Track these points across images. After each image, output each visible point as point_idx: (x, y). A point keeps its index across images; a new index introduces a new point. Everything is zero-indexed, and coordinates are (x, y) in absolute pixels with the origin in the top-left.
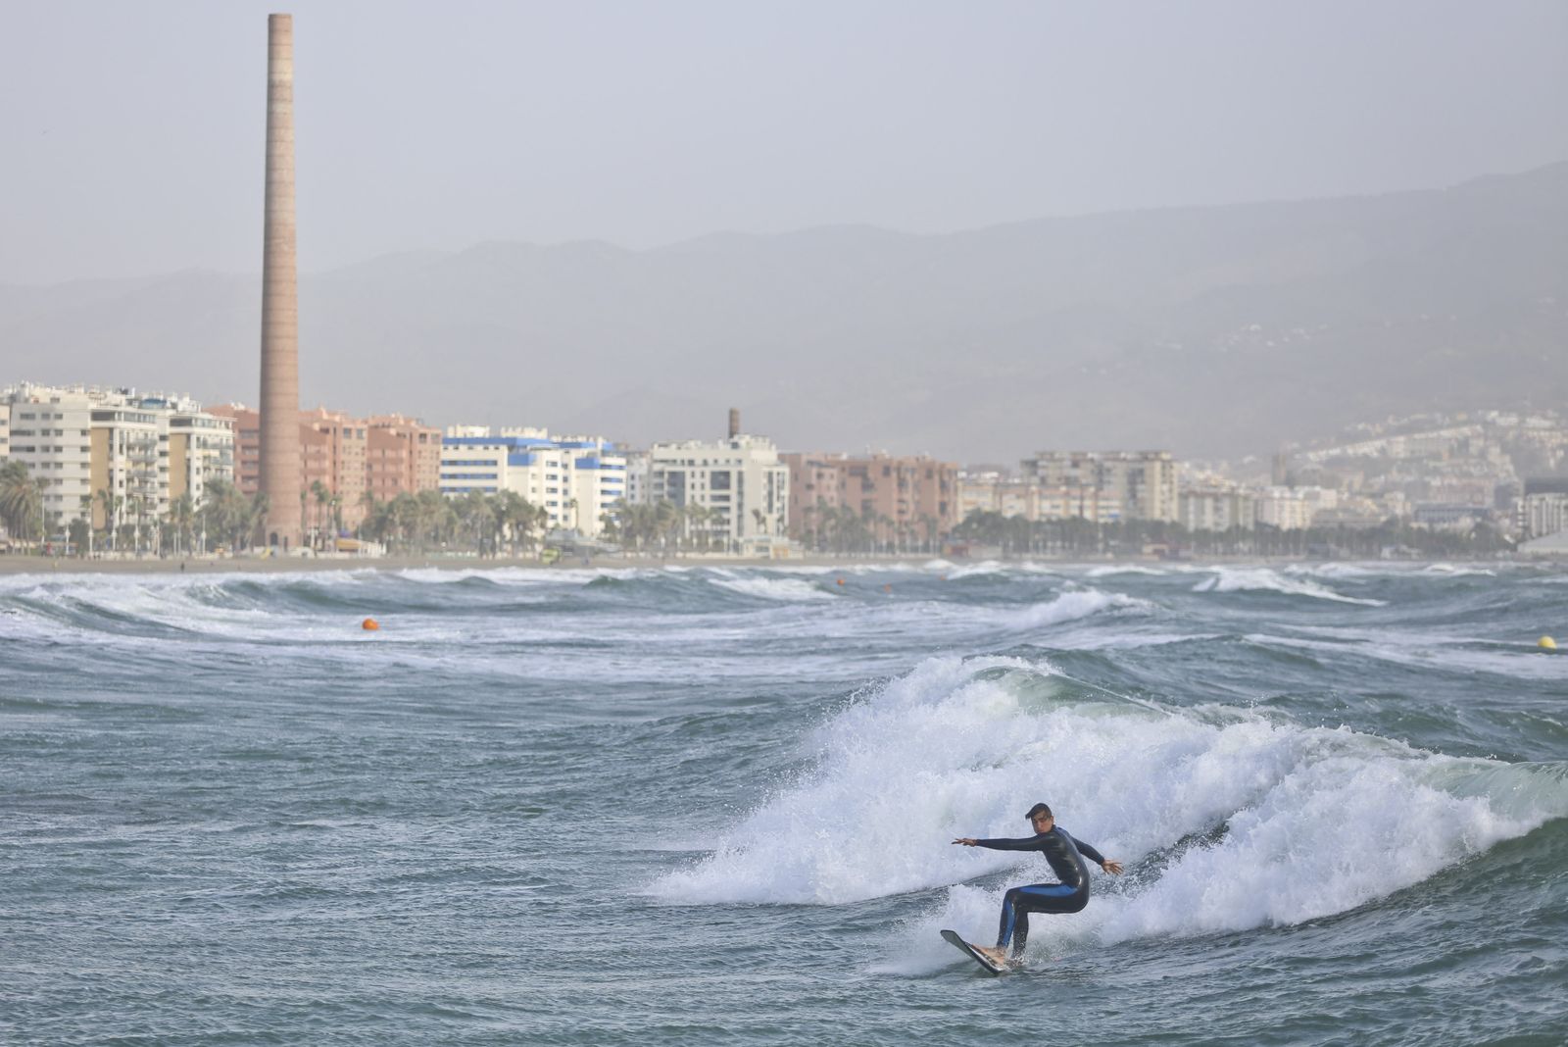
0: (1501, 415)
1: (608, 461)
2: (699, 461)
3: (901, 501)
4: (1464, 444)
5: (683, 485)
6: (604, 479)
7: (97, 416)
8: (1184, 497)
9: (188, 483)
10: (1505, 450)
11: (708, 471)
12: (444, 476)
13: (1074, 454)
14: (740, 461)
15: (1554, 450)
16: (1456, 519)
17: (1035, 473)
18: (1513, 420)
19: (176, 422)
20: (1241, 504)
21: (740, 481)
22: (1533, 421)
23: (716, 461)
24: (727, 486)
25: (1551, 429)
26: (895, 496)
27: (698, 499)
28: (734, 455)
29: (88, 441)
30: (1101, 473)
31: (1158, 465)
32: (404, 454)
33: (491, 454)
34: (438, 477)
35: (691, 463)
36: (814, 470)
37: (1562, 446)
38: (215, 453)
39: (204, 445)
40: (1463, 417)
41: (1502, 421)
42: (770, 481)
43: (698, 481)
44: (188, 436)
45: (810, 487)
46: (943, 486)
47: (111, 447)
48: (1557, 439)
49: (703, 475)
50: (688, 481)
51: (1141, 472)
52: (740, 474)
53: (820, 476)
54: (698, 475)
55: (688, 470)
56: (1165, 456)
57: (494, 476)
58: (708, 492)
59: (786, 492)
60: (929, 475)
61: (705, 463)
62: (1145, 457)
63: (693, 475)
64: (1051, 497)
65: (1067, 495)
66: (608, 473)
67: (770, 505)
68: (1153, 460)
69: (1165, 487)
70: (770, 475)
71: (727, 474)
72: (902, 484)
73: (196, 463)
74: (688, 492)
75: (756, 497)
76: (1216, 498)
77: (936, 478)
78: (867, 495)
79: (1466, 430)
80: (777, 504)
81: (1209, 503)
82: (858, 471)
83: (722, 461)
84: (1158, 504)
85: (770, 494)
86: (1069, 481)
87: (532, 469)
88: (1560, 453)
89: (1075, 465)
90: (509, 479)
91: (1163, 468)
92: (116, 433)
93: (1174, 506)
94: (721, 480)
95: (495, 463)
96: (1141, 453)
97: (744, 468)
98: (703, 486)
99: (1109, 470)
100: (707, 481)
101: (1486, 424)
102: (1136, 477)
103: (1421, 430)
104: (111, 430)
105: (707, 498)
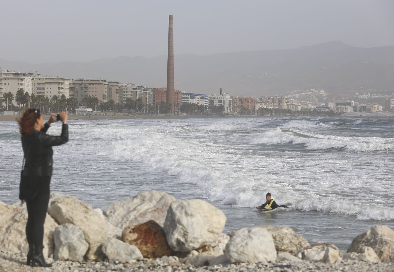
0: (315, 90)
1: (206, 98)
2: (216, 98)
3: (248, 105)
4: (309, 95)
5: (213, 102)
6: (205, 101)
7: (134, 89)
8: (288, 105)
9: (146, 102)
10: (316, 96)
11: (218, 100)
12: (183, 100)
13: (269, 97)
14: (224, 98)
15: (325, 97)
16: (325, 109)
17: (261, 101)
18: (317, 91)
19: (144, 90)
20: (296, 106)
21: (224, 102)
22: (321, 91)
23: (219, 98)
24: (222, 103)
25: (324, 93)
26: (247, 104)
27: (216, 105)
28: (223, 97)
29: (132, 94)
30: (273, 101)
31: (284, 99)
32: (176, 96)
33: (187, 96)
34: (181, 101)
35: (215, 98)
36: (236, 100)
37: (326, 96)
38: (151, 96)
39: (149, 94)
40: (308, 90)
41: (315, 91)
42: (229, 102)
43: (216, 101)
44: (146, 93)
45: (235, 103)
46: (254, 103)
47: (136, 95)
48: (326, 95)
49: (217, 100)
50: (214, 101)
51: (281, 100)
52: (224, 100)
53: (236, 101)
54: (216, 100)
55: (214, 99)
56: (285, 98)
57: (188, 100)
58: (218, 104)
59: (232, 104)
60: (252, 101)
61: (217, 98)
62: (282, 98)
63: (215, 100)
64: (266, 105)
65: (269, 104)
66: (206, 100)
67: (229, 106)
68: (283, 98)
69: (285, 103)
70: (229, 100)
71: (222, 100)
72: (248, 102)
73: (148, 98)
74: (214, 104)
75: (226, 105)
76: (293, 105)
77: (247, 101)
78: (242, 104)
79: (309, 93)
80: (230, 106)
81: (291, 106)
82: (241, 100)
83: (220, 98)
84: (284, 106)
85: (229, 104)
86: (268, 102)
87: (195, 99)
88: (326, 97)
89: (269, 99)
90: (191, 101)
91: (285, 100)
92: (137, 92)
93: (287, 106)
94: (220, 101)
95: (188, 98)
96: (281, 97)
97: (225, 99)
98: (217, 102)
99: (275, 100)
100: (218, 101)
101: (312, 92)
102: (280, 101)
103: (301, 93)
104: (136, 92)
105: (218, 105)
